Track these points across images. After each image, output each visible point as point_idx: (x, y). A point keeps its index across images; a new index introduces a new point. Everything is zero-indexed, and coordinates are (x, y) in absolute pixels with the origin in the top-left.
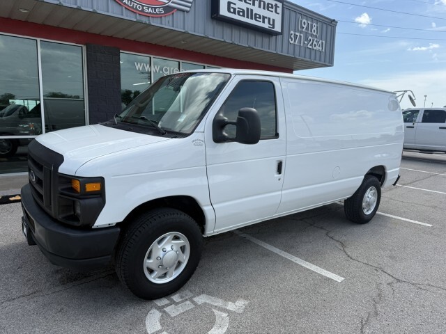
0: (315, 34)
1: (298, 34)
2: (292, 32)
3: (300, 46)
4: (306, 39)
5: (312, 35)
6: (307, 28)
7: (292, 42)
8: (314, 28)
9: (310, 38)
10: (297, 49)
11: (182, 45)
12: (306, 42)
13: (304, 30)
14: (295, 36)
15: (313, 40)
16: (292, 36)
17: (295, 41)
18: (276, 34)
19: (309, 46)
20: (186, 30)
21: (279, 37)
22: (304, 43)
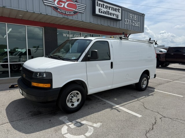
0: (135, 20)
1: (129, 20)
2: (126, 19)
3: (129, 25)
4: (132, 22)
5: (134, 20)
6: (132, 18)
7: (126, 23)
8: (135, 18)
9: (133, 21)
10: (128, 26)
11: (81, 26)
12: (132, 23)
13: (131, 18)
14: (127, 21)
15: (135, 22)
16: (126, 21)
17: (127, 23)
18: (119, 20)
19: (133, 25)
20: (83, 20)
21: (121, 21)
22: (131, 23)
